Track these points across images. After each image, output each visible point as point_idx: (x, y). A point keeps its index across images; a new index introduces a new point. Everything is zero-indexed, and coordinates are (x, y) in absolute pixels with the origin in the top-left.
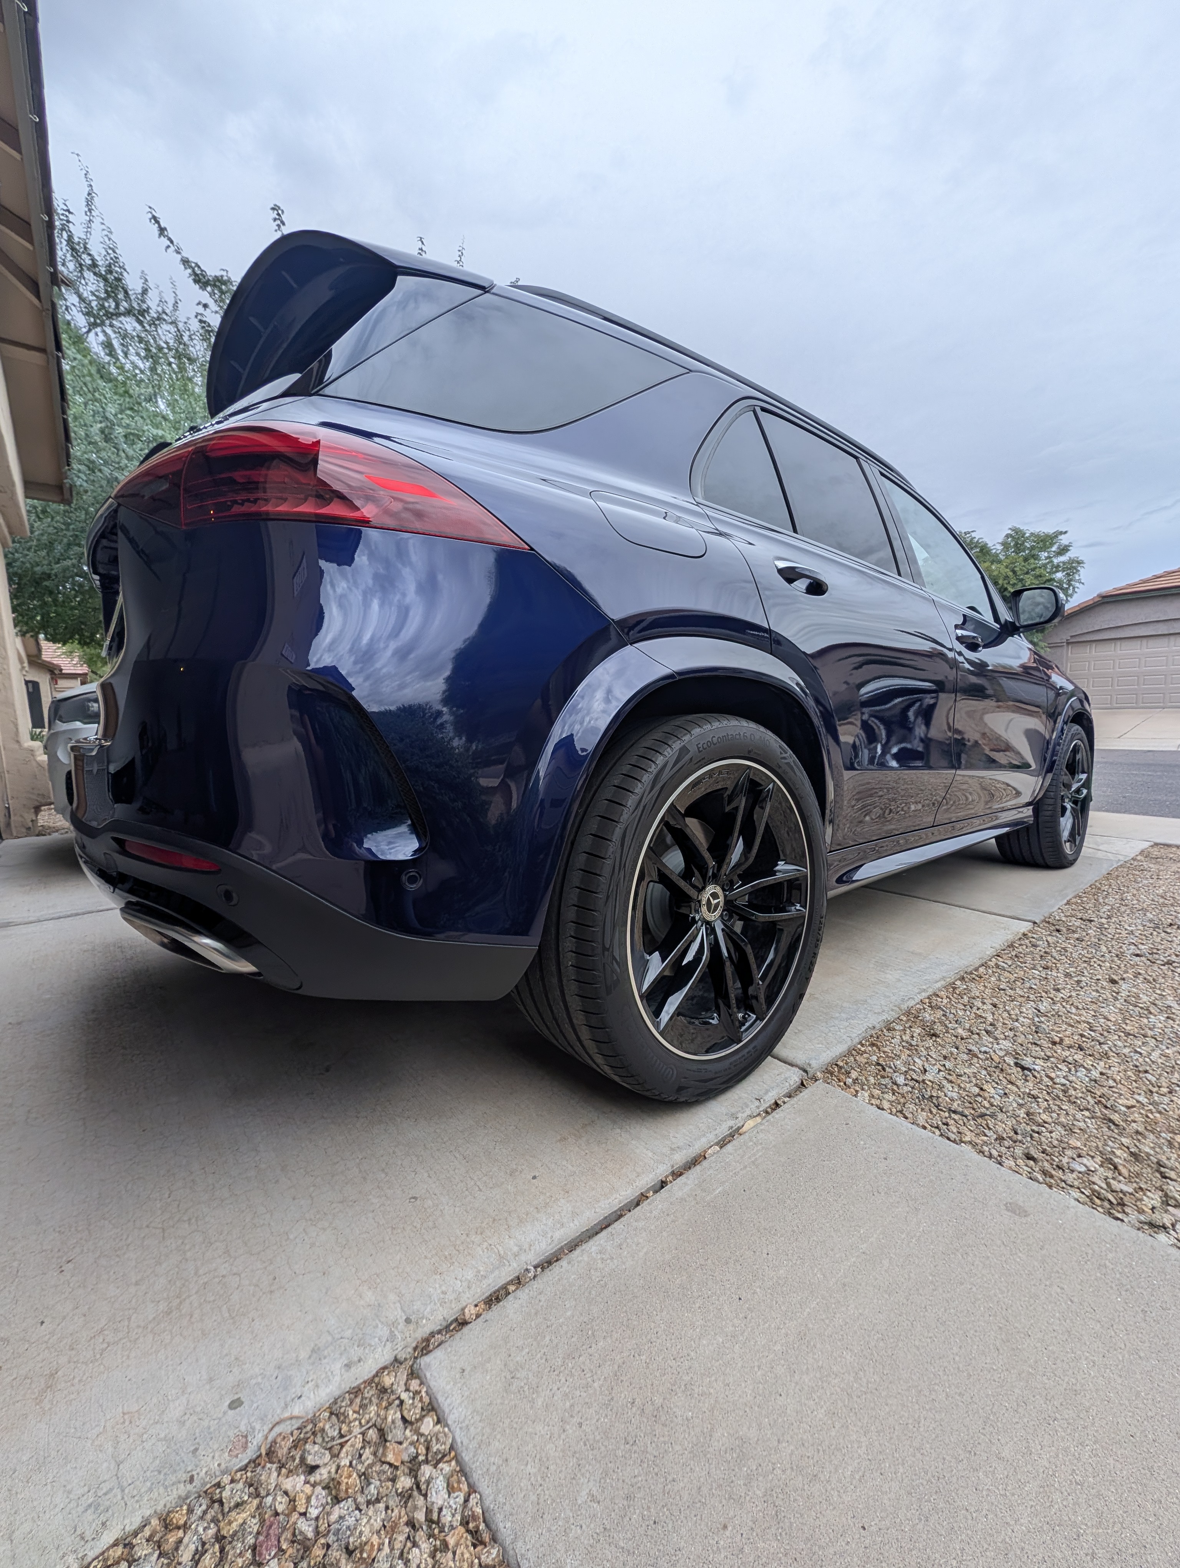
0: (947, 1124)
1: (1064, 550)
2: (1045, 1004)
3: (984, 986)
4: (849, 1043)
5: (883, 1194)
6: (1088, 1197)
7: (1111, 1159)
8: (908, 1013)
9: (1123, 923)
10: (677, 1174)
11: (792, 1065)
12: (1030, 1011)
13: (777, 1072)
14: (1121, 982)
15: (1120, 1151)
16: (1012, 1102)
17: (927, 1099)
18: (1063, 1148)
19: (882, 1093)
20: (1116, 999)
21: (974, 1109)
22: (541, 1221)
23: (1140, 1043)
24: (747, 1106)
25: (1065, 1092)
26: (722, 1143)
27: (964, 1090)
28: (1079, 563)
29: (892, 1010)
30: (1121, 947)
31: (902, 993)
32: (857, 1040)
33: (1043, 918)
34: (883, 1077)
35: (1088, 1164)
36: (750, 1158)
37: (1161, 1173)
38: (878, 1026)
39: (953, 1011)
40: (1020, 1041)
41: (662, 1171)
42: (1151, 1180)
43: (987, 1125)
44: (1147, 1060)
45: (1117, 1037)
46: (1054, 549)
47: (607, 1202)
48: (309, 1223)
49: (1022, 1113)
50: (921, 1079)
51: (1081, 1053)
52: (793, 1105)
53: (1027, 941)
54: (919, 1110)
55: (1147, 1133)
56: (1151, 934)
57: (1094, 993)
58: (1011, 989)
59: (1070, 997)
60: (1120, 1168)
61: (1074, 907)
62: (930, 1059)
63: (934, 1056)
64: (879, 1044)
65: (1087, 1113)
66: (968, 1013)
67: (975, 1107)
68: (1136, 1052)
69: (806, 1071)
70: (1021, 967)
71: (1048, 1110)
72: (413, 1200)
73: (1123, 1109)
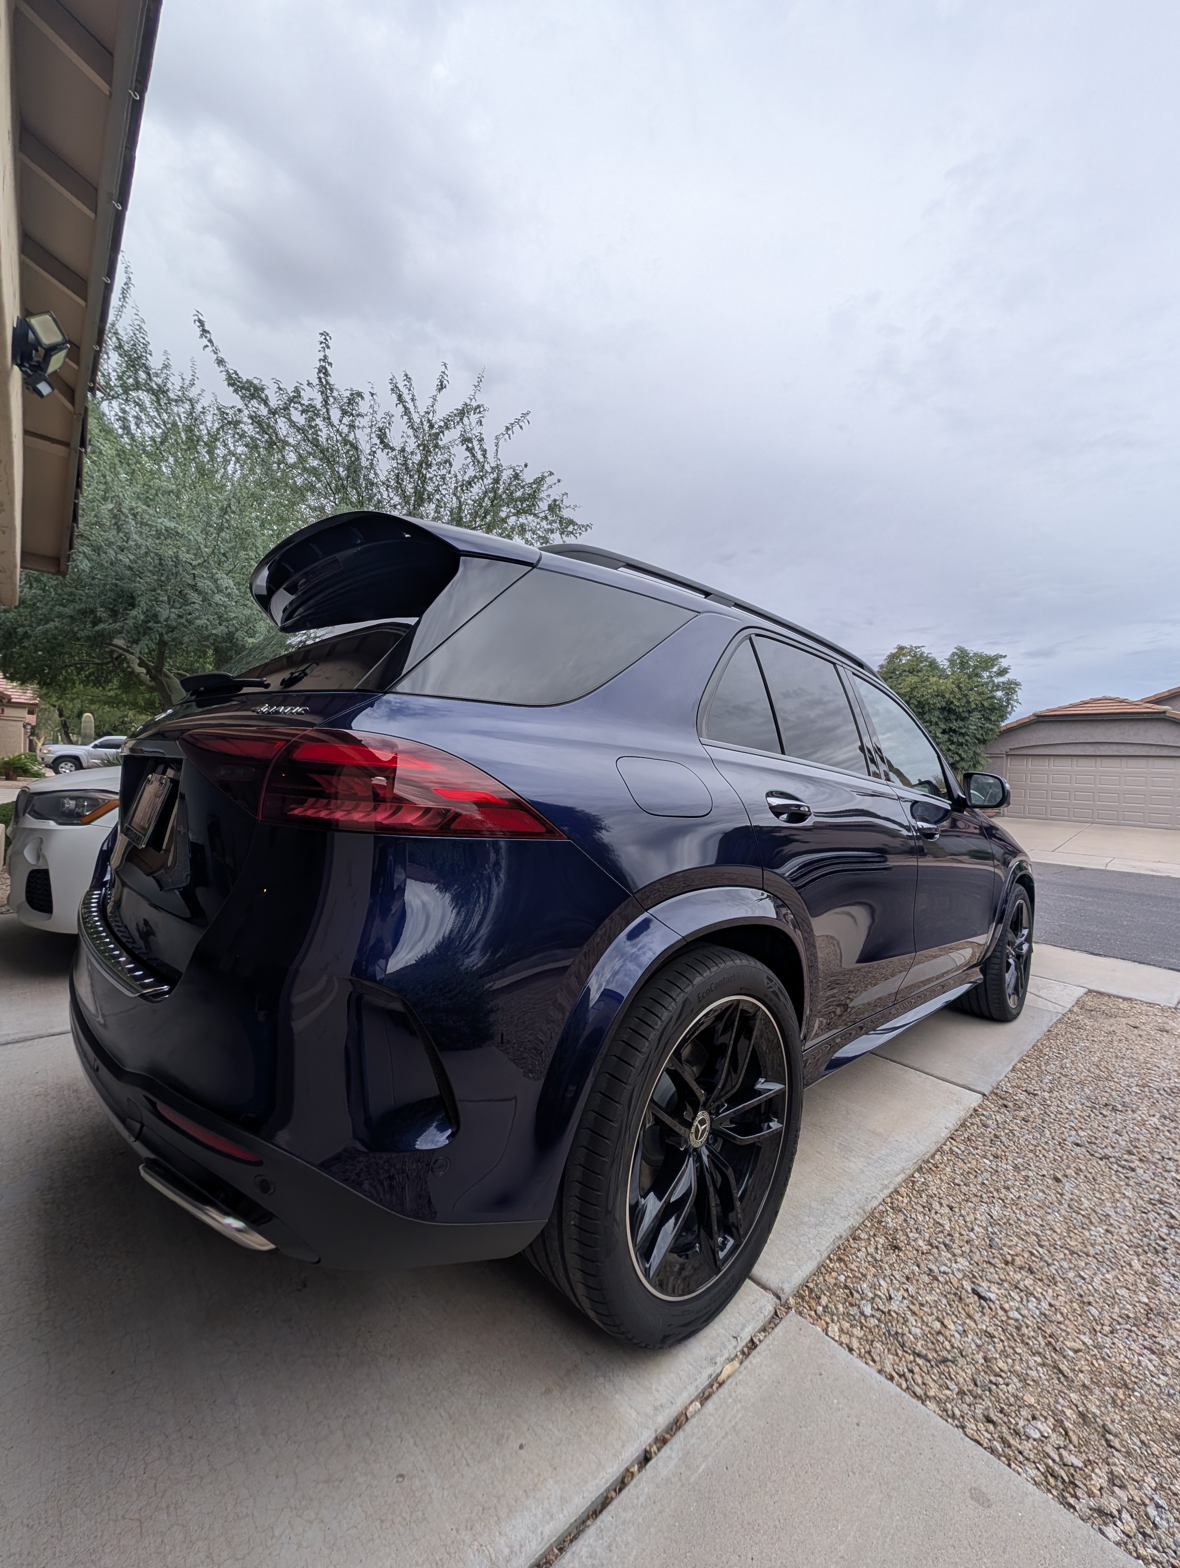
0: (911, 1371)
1: (1003, 672)
2: (997, 1208)
3: (941, 1179)
4: (819, 1259)
5: (857, 1475)
6: (1043, 1474)
7: (1062, 1421)
8: (871, 1216)
9: (1063, 1099)
10: (662, 1441)
11: (765, 1288)
12: (983, 1218)
13: (752, 1299)
14: (1064, 1180)
15: (1070, 1411)
16: (970, 1342)
17: (893, 1336)
18: (1020, 1407)
19: (852, 1326)
20: (1061, 1203)
21: (936, 1352)
22: (531, 1511)
23: (1083, 1264)
24: (725, 1347)
25: (1018, 1328)
26: (704, 1397)
27: (927, 1325)
28: (1017, 684)
29: (857, 1214)
30: (1062, 1133)
31: (866, 1190)
32: (825, 1255)
33: (991, 1089)
34: (851, 1305)
35: (1042, 1429)
36: (730, 1421)
37: (1107, 1440)
38: (844, 1235)
39: (914, 1216)
40: (976, 1259)
41: (646, 1438)
42: (1098, 1449)
43: (949, 1373)
44: (1090, 1287)
45: (1062, 1256)
46: (995, 669)
47: (594, 1483)
48: (295, 1512)
49: (979, 1357)
50: (886, 1310)
51: (1031, 1277)
52: (768, 1345)
53: (978, 1119)
54: (886, 1351)
55: (1093, 1386)
56: (1089, 1116)
57: (1041, 1194)
58: (965, 1185)
59: (1019, 1197)
60: (1071, 1433)
61: (1020, 1075)
62: (895, 1281)
63: (897, 1277)
64: (846, 1259)
65: (1039, 1359)
66: (927, 1218)
67: (938, 1349)
68: (1080, 1276)
69: (779, 1298)
70: (974, 1155)
71: (1003, 1353)
72: (400, 1479)
73: (1071, 1353)
